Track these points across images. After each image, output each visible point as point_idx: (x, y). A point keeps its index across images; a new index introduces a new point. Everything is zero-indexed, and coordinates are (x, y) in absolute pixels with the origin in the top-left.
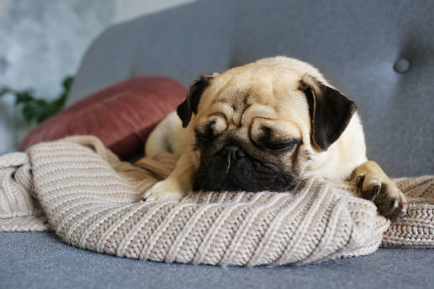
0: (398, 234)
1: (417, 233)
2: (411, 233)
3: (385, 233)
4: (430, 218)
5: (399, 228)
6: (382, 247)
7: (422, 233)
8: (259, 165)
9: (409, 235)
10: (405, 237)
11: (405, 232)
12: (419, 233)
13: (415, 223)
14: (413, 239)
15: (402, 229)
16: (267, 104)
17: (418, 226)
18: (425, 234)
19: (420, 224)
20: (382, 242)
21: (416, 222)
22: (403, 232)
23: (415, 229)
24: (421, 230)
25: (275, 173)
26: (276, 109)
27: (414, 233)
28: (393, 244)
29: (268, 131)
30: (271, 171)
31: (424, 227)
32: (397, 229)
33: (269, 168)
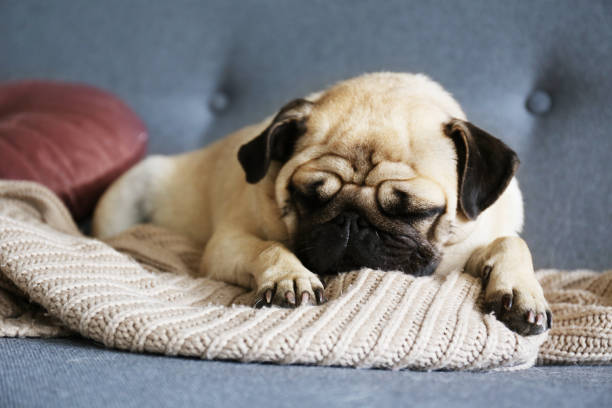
0: (560, 347)
1: (584, 345)
2: (577, 345)
3: (542, 346)
4: (603, 325)
5: (562, 338)
6: (538, 364)
7: (592, 346)
8: (389, 238)
9: (574, 348)
10: (568, 351)
11: (569, 344)
12: (588, 346)
13: (583, 332)
14: (579, 354)
15: (565, 340)
16: (399, 161)
17: (587, 337)
18: (595, 346)
19: (590, 333)
20: (538, 359)
21: (586, 330)
22: (566, 344)
23: (583, 340)
24: (591, 341)
25: (411, 248)
26: (413, 167)
27: (580, 345)
28: (551, 361)
29: (402, 196)
30: (405, 246)
31: (594, 338)
32: (559, 339)
33: (403, 241)
